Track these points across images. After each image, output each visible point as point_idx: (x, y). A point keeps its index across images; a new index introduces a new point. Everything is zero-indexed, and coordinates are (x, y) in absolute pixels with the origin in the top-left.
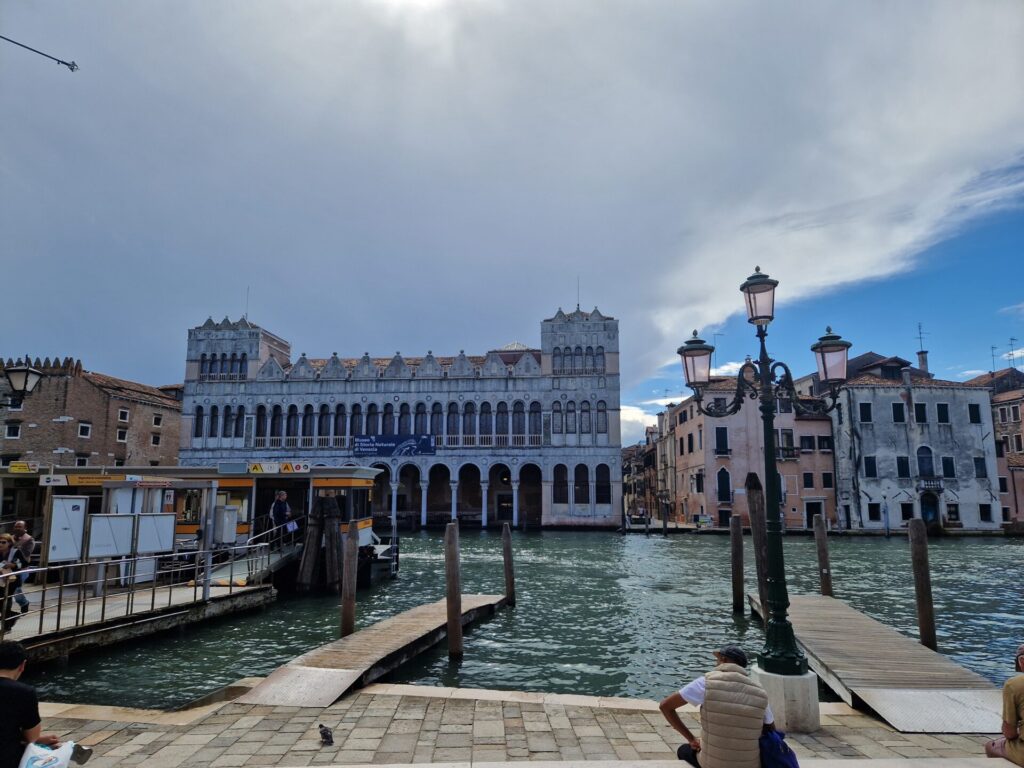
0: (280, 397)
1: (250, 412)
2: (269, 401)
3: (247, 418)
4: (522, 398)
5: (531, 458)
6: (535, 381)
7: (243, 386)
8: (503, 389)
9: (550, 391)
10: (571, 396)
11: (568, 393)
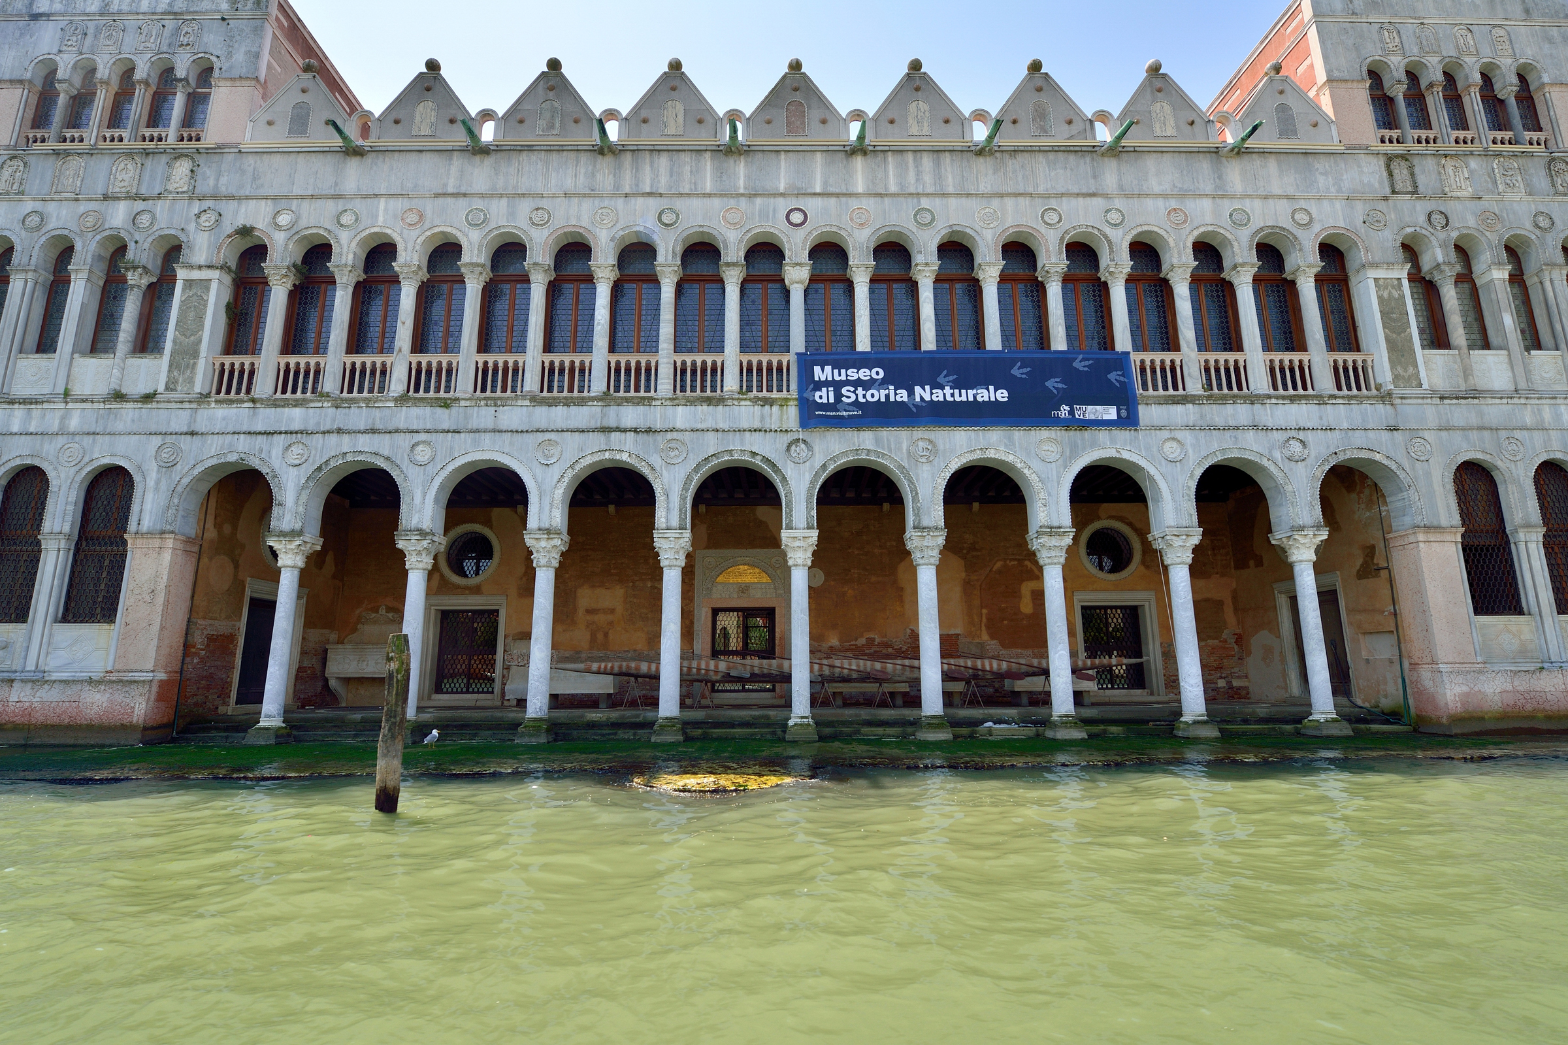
0: (331, 207)
1: (200, 257)
2: (284, 219)
3: (189, 283)
4: (1285, 222)
5: (1358, 439)
6: (1321, 165)
7: (182, 168)
8: (1209, 188)
9: (1386, 199)
10: (1465, 219)
11: (1451, 207)
